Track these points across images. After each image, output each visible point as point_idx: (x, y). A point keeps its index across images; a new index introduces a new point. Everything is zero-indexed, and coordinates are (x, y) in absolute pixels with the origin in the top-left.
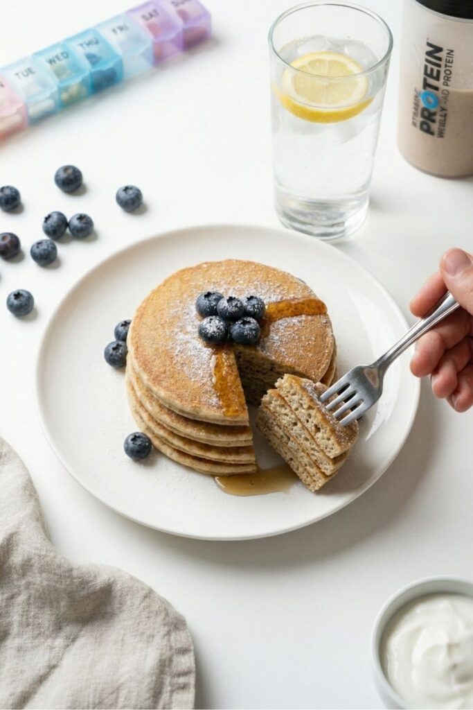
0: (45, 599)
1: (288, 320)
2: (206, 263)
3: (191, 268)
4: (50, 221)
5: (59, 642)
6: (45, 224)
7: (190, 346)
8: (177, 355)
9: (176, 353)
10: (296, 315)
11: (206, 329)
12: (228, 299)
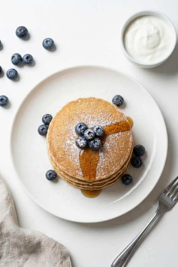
0: (16, 245)
1: (114, 135)
3: (74, 102)
4: (14, 59)
5: (21, 260)
6: (12, 60)
7: (72, 147)
8: (66, 151)
9: (66, 150)
10: (117, 132)
11: (79, 144)
12: (88, 132)
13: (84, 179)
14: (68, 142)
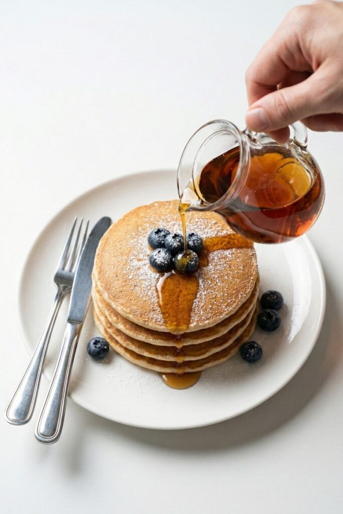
1: (221, 251)
2: (158, 202)
3: (146, 206)
7: (141, 271)
10: (228, 249)
11: (156, 259)
12: (173, 235)
13: (166, 326)
14: (136, 263)
